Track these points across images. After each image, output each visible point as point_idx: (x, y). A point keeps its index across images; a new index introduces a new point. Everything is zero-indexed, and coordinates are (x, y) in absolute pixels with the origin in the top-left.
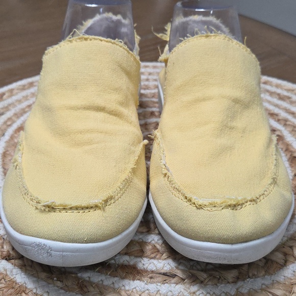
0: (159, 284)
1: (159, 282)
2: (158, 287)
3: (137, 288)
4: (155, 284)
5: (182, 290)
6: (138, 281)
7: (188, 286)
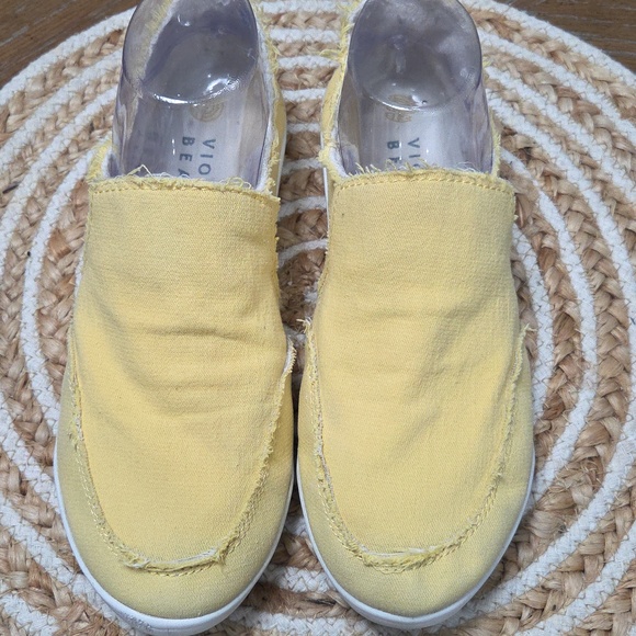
0: (311, 620)
1: (310, 617)
2: (309, 625)
3: (279, 628)
4: (304, 620)
5: (344, 631)
6: (280, 615)
7: (352, 622)
